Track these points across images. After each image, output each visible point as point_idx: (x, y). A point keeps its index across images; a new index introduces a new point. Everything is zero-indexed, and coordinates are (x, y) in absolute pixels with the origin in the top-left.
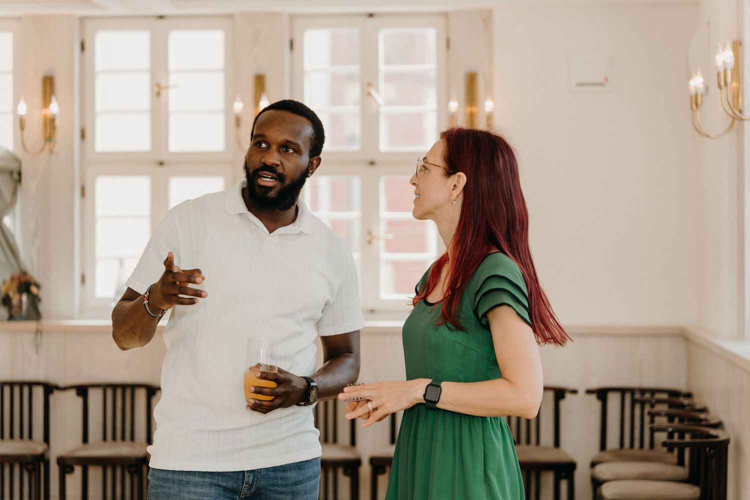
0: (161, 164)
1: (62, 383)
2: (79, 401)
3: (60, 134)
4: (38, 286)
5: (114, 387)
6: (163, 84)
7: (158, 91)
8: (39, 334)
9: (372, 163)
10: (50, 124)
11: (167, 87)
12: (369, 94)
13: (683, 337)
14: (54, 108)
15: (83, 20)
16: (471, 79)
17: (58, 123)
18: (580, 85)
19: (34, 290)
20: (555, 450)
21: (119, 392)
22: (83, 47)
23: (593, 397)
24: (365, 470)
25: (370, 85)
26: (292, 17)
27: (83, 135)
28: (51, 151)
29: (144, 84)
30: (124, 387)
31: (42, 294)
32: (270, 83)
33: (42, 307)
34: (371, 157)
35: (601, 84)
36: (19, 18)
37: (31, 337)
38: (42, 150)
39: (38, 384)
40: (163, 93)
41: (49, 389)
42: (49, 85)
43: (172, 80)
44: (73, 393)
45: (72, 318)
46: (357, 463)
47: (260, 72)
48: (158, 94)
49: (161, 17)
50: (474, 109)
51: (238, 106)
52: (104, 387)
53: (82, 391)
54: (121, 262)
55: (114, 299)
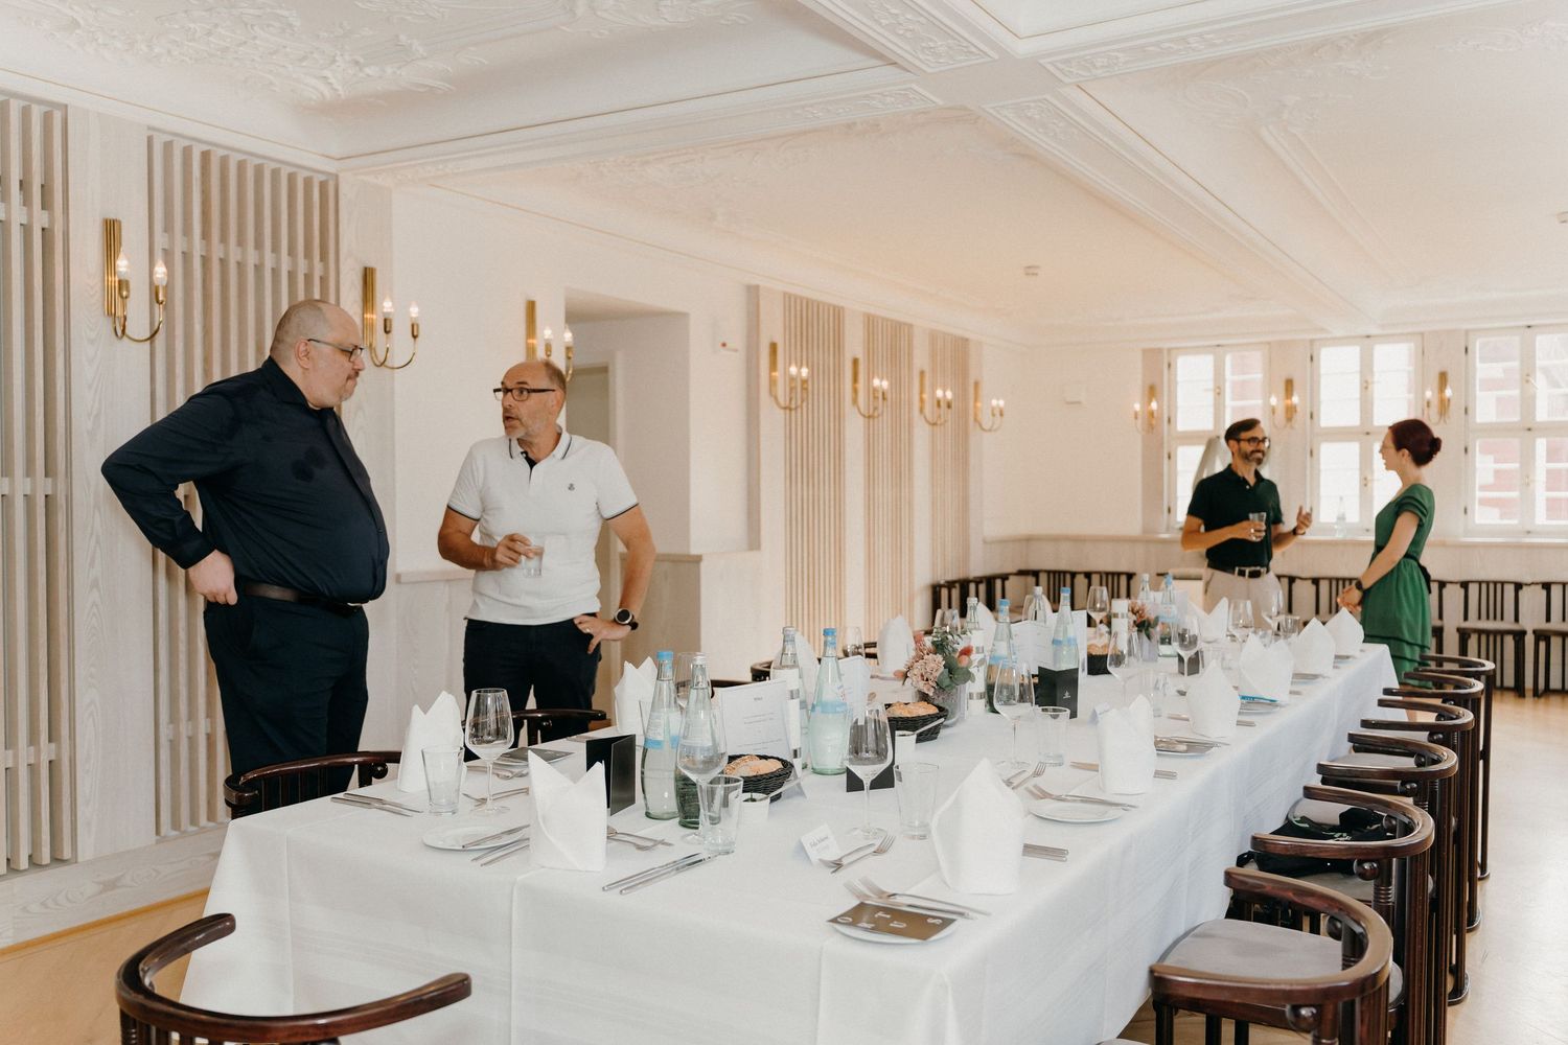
0: (1368, 434)
1: (1303, 576)
2: (1314, 587)
3: (1297, 416)
5: (1338, 579)
6: (1370, 381)
7: (1366, 386)
9: (1529, 429)
10: (1291, 411)
11: (1373, 383)
12: (1527, 381)
14: (1295, 399)
15: (1312, 341)
17: (1298, 409)
22: (1312, 359)
24: (1529, 639)
25: (1528, 375)
26: (1467, 332)
27: (1312, 417)
28: (1292, 427)
29: (1356, 380)
32: (1450, 378)
34: (1528, 425)
36: (1269, 343)
38: (1285, 426)
40: (1369, 387)
41: (1293, 580)
42: (1289, 385)
43: (1376, 378)
44: (1309, 582)
46: (1523, 633)
47: (1443, 370)
48: (1366, 388)
49: (1368, 337)
51: (1429, 394)
52: (1330, 580)
53: (1316, 581)
54: (1341, 498)
55: (1336, 523)
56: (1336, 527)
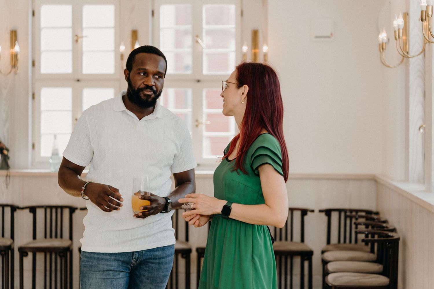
0: (78, 81)
1: (21, 205)
2: (31, 215)
3: (20, 64)
4: (8, 150)
5: (51, 207)
6: (79, 35)
7: (77, 39)
8: (8, 178)
9: (199, 81)
10: (15, 58)
11: (82, 37)
12: (197, 42)
13: (374, 180)
14: (17, 48)
16: (255, 34)
17: (19, 57)
18: (317, 37)
19: (5, 152)
20: (302, 244)
21: (54, 210)
22: (33, 14)
23: (323, 214)
24: (194, 255)
25: (197, 36)
27: (33, 64)
28: (15, 73)
29: (68, 35)
30: (56, 207)
31: (10, 155)
32: (140, 35)
33: (10, 162)
34: (197, 78)
35: (329, 37)
37: (4, 179)
38: (10, 72)
39: (7, 205)
40: (79, 40)
41: (14, 209)
42: (14, 35)
43: (85, 33)
44: (27, 211)
45: (27, 168)
46: (189, 251)
47: (135, 29)
48: (77, 41)
50: (257, 51)
51: (122, 48)
52: (45, 207)
53: (33, 210)
54: (55, 136)
55: (51, 158)
56: (51, 161)
